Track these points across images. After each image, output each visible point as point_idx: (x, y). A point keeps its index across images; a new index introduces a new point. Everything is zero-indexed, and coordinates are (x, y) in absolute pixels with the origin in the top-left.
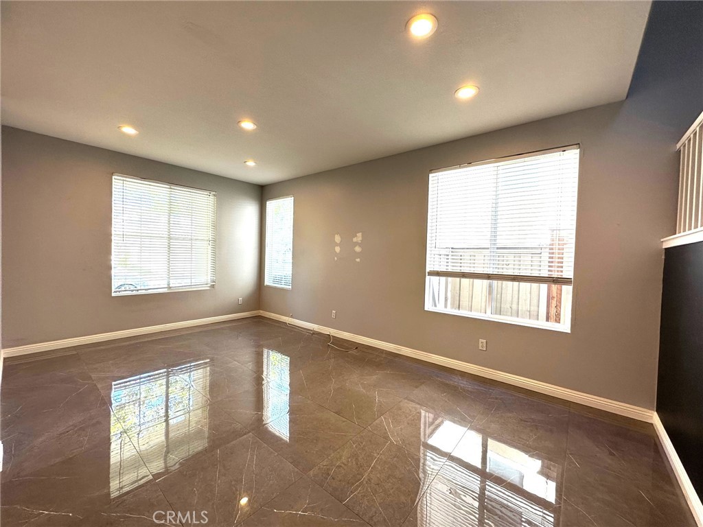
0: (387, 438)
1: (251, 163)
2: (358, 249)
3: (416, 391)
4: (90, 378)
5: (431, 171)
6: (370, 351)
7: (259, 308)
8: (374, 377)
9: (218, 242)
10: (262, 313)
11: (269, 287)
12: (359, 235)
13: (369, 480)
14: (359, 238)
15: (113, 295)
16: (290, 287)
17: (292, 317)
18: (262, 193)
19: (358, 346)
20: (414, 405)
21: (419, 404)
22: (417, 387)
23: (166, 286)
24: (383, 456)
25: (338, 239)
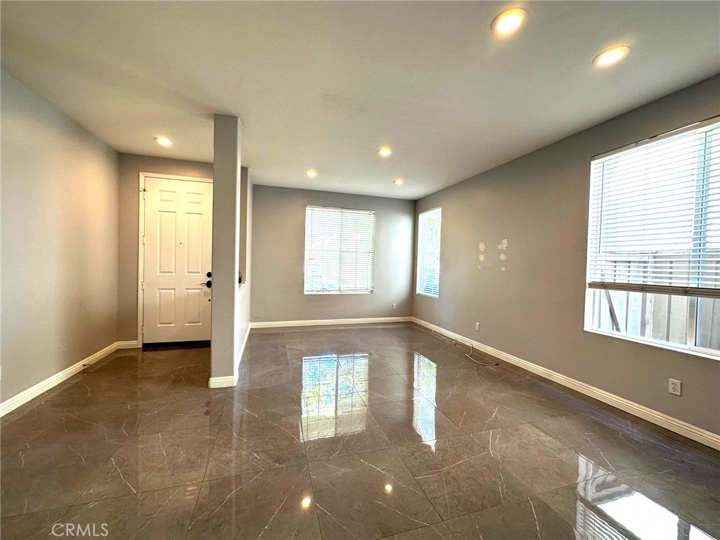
0: (485, 448)
1: (399, 182)
2: (503, 257)
3: (549, 420)
4: (285, 347)
5: (594, 157)
6: (513, 370)
7: (411, 315)
8: (503, 395)
9: (377, 254)
10: (413, 319)
11: (420, 295)
12: (505, 241)
13: (448, 473)
14: (504, 244)
15: (305, 293)
16: (438, 296)
17: (438, 325)
18: (415, 207)
19: (498, 363)
20: (537, 431)
21: (544, 432)
22: (552, 416)
23: (338, 289)
24: (472, 461)
25: (482, 247)
